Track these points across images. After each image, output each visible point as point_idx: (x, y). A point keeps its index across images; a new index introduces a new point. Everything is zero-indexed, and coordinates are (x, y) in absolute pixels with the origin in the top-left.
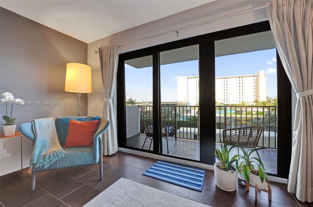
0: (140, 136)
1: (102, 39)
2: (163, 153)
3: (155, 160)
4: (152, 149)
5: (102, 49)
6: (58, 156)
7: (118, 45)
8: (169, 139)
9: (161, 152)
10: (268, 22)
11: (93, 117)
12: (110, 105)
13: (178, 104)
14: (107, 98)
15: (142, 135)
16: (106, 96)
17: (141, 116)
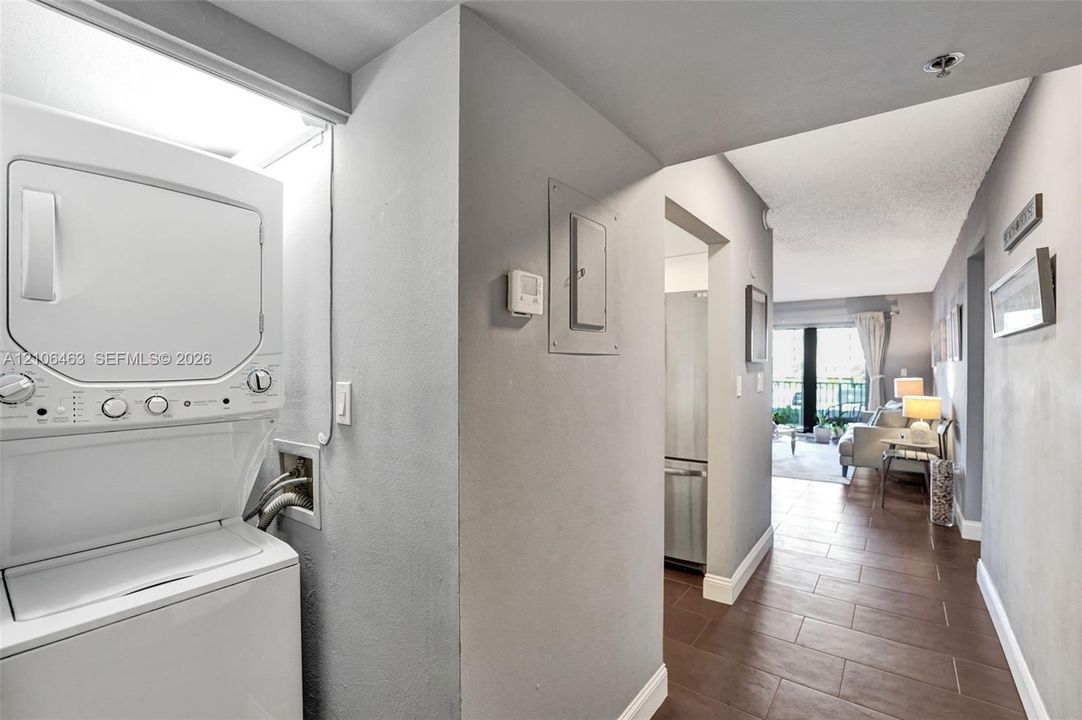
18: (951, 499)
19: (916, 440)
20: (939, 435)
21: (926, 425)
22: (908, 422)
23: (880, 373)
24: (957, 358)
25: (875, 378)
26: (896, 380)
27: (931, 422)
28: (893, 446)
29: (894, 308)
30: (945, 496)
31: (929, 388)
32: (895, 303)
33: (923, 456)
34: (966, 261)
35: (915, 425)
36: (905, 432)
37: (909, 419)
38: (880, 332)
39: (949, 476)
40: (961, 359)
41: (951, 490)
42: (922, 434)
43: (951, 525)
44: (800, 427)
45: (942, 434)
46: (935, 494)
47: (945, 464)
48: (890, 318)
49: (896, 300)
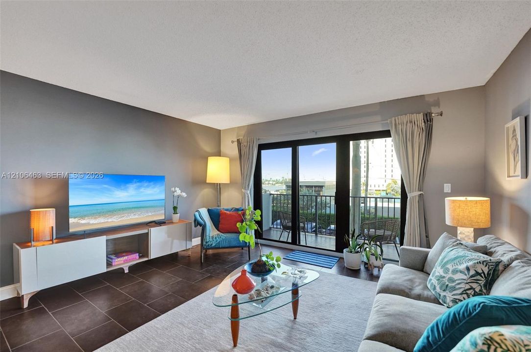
0: (272, 231)
1: (238, 127)
2: (301, 244)
3: (292, 250)
4: (290, 240)
5: (240, 140)
6: (221, 237)
7: (257, 138)
8: (307, 235)
9: (299, 242)
10: (389, 130)
11: (237, 207)
12: (248, 196)
13: (326, 185)
14: (246, 190)
15: (273, 230)
16: (245, 187)
17: (273, 206)
23: (419, 190)
25: (413, 195)
29: (435, 110)
32: (437, 103)
48: (431, 120)
49: (438, 99)
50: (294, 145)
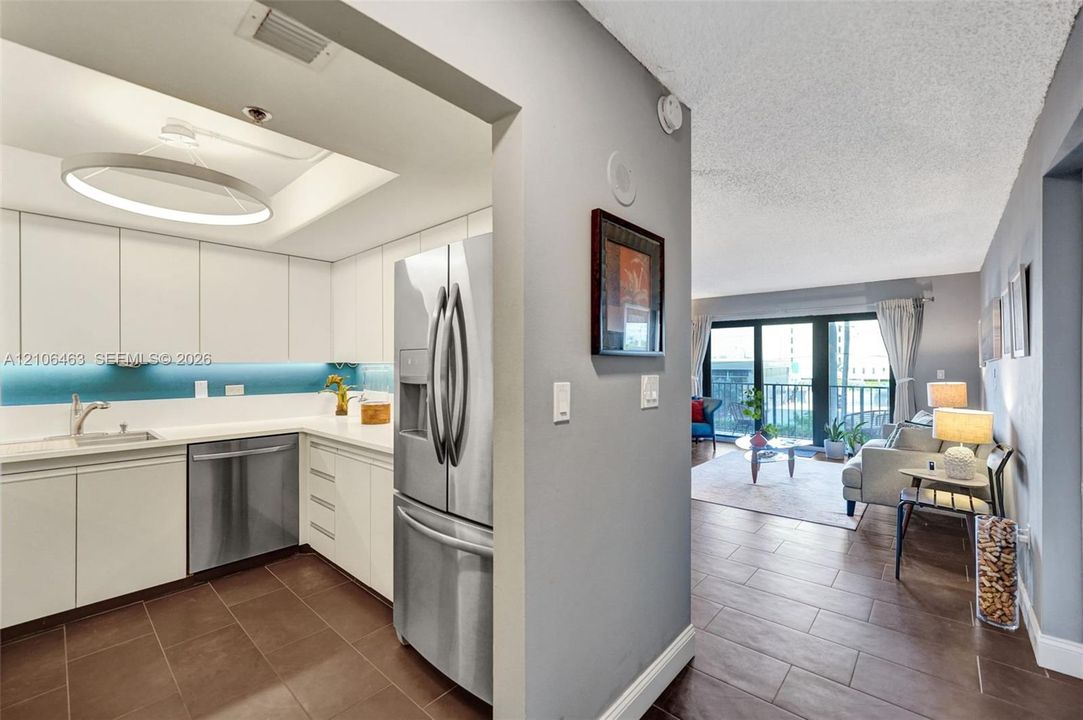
10: (875, 313)
18: (1014, 585)
19: (953, 474)
20: (990, 470)
21: (969, 452)
22: (941, 446)
23: (909, 376)
24: (1020, 353)
25: (902, 381)
26: (928, 384)
27: (976, 448)
28: (917, 482)
29: (927, 294)
30: (1001, 579)
31: (976, 397)
32: (930, 287)
33: (962, 501)
34: (1042, 180)
35: (951, 451)
36: (937, 458)
37: (943, 442)
38: (908, 324)
39: (1009, 547)
40: (1028, 352)
41: (1014, 570)
42: (963, 464)
43: (1014, 628)
44: (808, 442)
45: (995, 469)
46: (984, 574)
47: (1001, 525)
48: (922, 306)
49: (930, 283)
50: (757, 324)
